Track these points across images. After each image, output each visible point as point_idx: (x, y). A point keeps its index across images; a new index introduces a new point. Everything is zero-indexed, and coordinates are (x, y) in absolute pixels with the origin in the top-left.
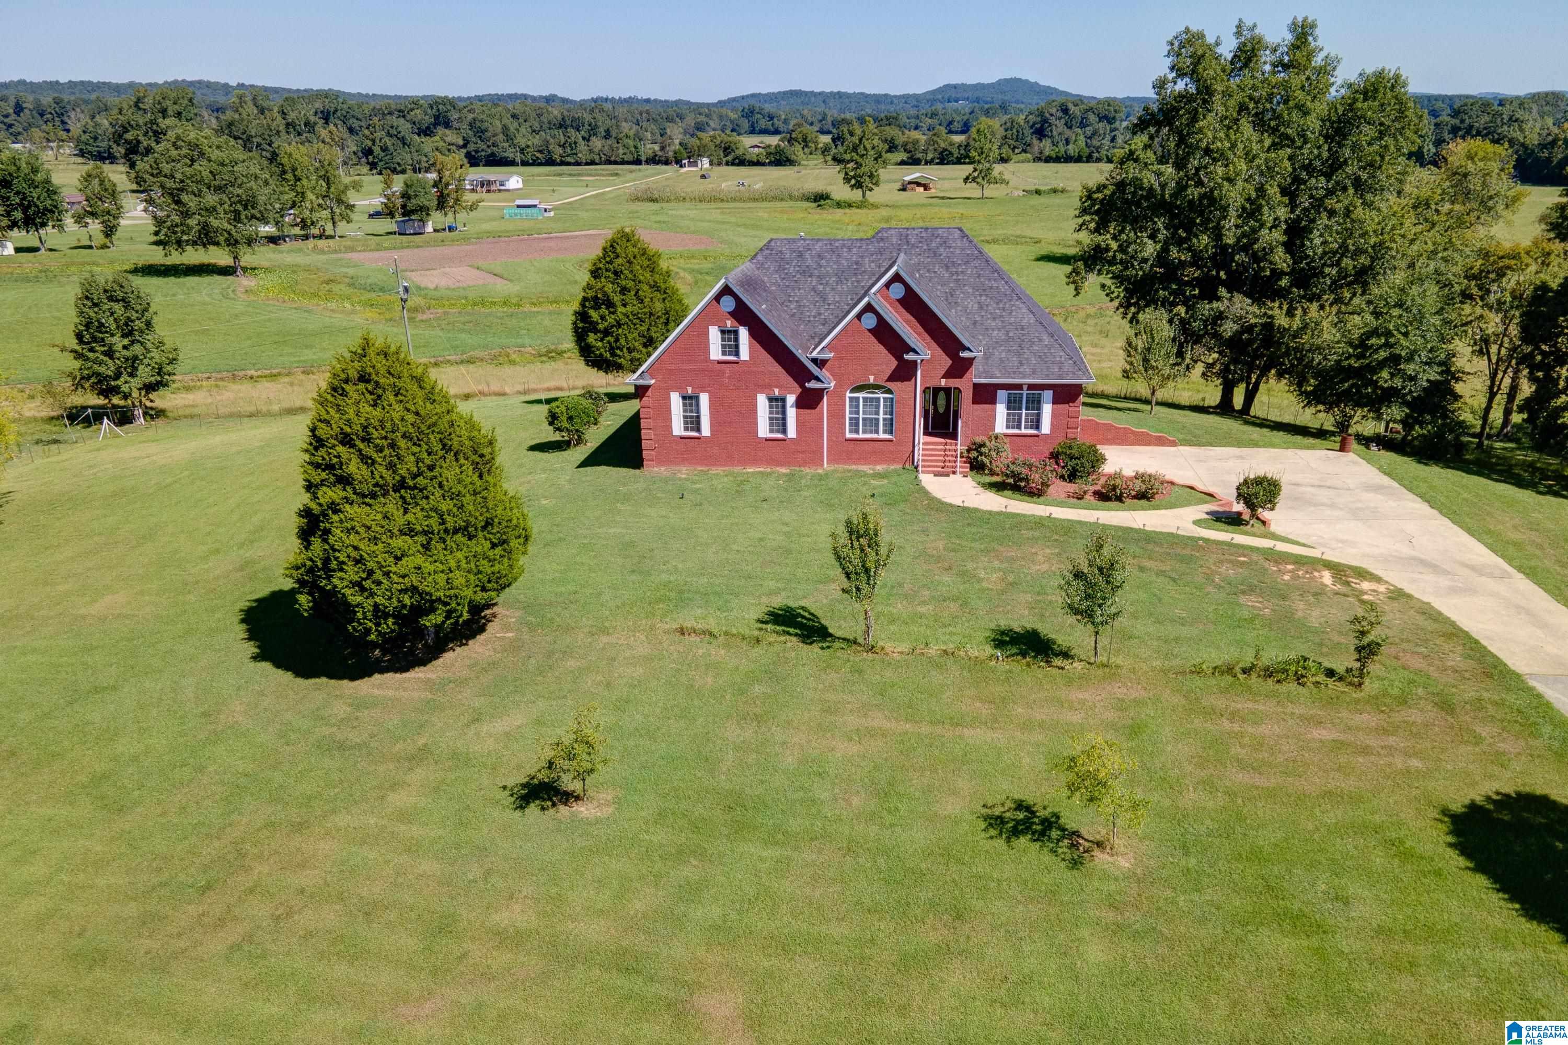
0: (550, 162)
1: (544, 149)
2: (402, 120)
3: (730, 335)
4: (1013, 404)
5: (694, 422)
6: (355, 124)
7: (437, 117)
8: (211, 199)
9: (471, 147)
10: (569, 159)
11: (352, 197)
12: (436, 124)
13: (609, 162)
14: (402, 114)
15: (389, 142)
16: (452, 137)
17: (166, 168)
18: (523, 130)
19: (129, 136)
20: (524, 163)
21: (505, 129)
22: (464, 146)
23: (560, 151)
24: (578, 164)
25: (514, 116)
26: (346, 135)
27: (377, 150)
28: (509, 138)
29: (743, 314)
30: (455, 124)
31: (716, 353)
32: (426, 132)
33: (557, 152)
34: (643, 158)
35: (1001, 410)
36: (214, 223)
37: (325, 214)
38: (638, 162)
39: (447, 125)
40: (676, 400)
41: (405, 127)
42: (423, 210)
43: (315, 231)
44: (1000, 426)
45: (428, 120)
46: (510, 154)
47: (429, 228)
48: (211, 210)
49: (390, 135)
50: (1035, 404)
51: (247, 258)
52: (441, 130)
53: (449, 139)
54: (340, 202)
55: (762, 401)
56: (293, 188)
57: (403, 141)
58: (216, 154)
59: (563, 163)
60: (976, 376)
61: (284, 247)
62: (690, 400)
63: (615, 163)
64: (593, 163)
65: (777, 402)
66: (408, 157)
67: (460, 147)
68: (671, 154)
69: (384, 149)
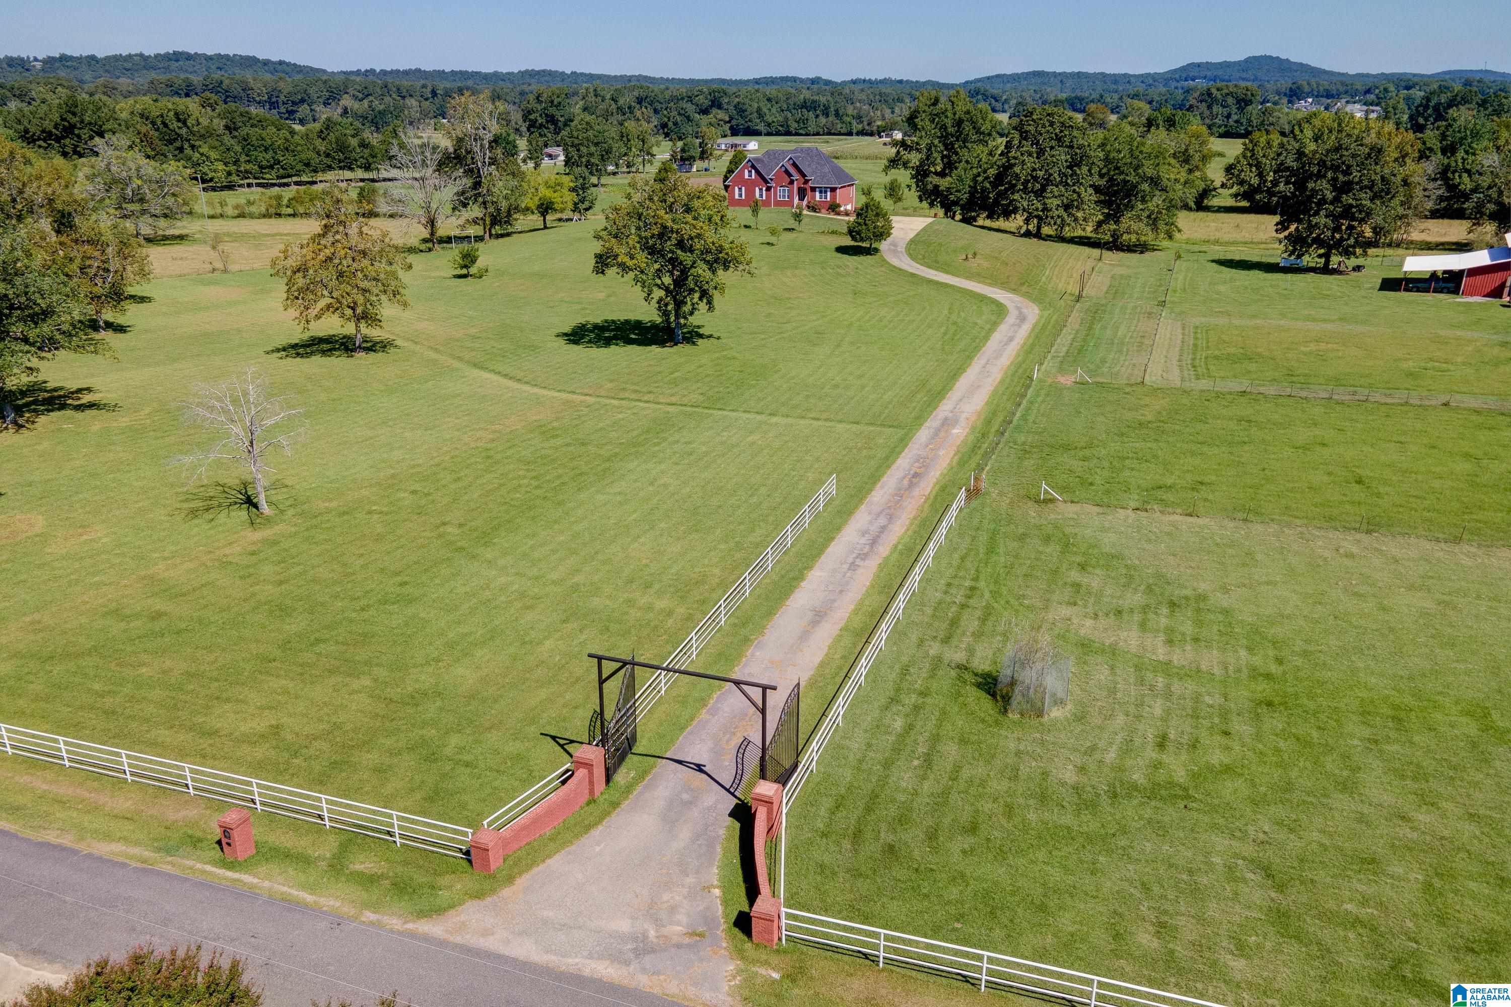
0: (788, 133)
1: (785, 123)
2: (689, 104)
3: (750, 172)
4: (821, 192)
5: (740, 195)
6: (659, 106)
7: (713, 102)
8: (593, 149)
9: (734, 122)
10: (801, 131)
11: (655, 150)
12: (712, 106)
13: (830, 134)
14: (690, 99)
15: (679, 119)
16: (722, 115)
17: (575, 134)
18: (774, 110)
19: (532, 117)
20: (769, 134)
21: (759, 110)
22: (729, 122)
23: (795, 125)
24: (807, 135)
25: (769, 100)
26: (652, 114)
27: (670, 124)
28: (761, 116)
29: (753, 167)
30: (725, 106)
31: (746, 176)
32: (705, 112)
33: (793, 126)
34: (854, 131)
35: (817, 194)
36: (593, 160)
37: (640, 159)
38: (850, 134)
39: (720, 107)
40: (737, 189)
41: (690, 108)
42: (692, 159)
43: (634, 169)
44: (818, 198)
45: (707, 103)
46: (761, 127)
47: (694, 169)
48: (592, 155)
49: (680, 114)
50: (826, 192)
51: (604, 180)
52: (714, 111)
53: (719, 117)
54: (648, 153)
55: (757, 189)
56: (626, 145)
57: (688, 118)
58: (597, 127)
59: (797, 134)
60: (810, 184)
61: (618, 176)
62: (740, 189)
63: (834, 134)
64: (818, 134)
65: (761, 190)
66: (690, 129)
67: (726, 122)
68: (875, 128)
69: (675, 124)
